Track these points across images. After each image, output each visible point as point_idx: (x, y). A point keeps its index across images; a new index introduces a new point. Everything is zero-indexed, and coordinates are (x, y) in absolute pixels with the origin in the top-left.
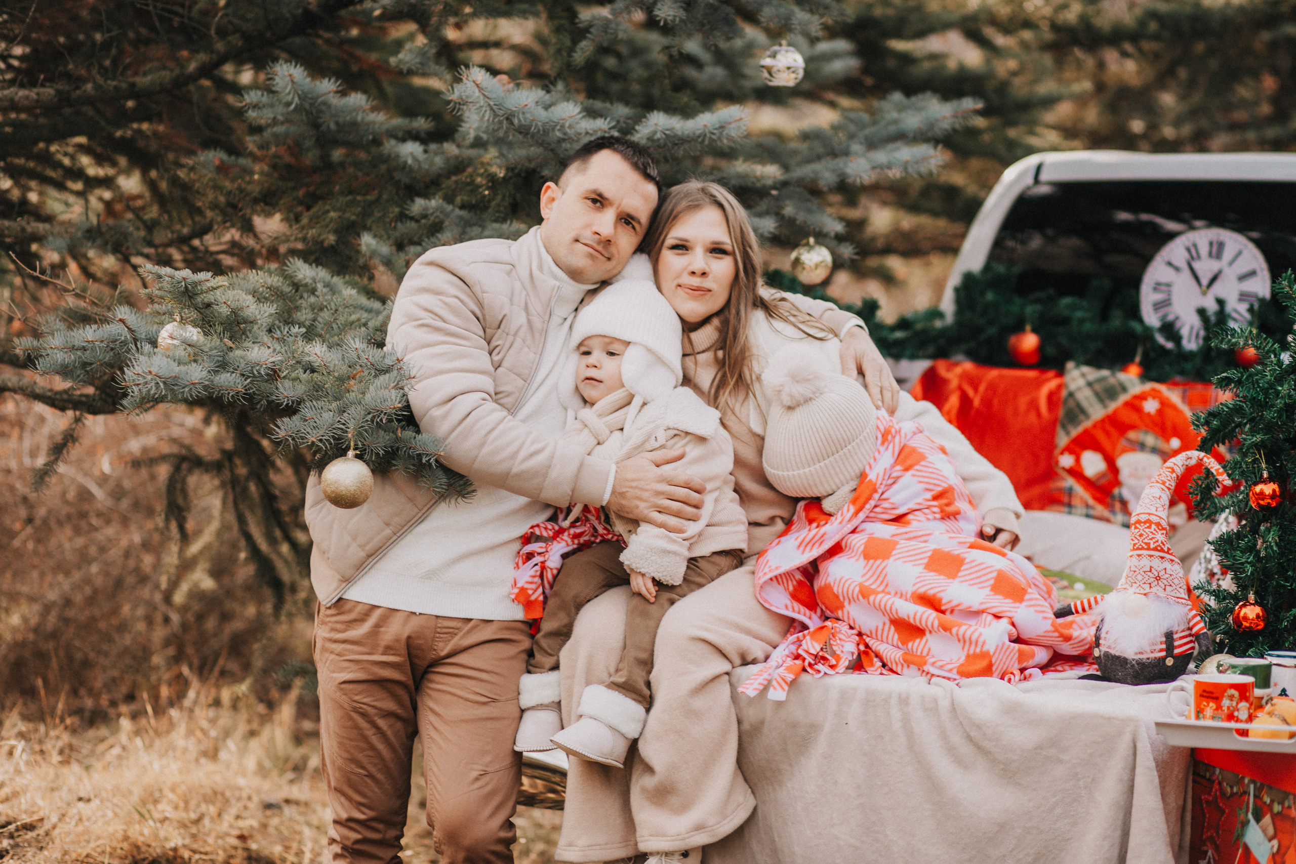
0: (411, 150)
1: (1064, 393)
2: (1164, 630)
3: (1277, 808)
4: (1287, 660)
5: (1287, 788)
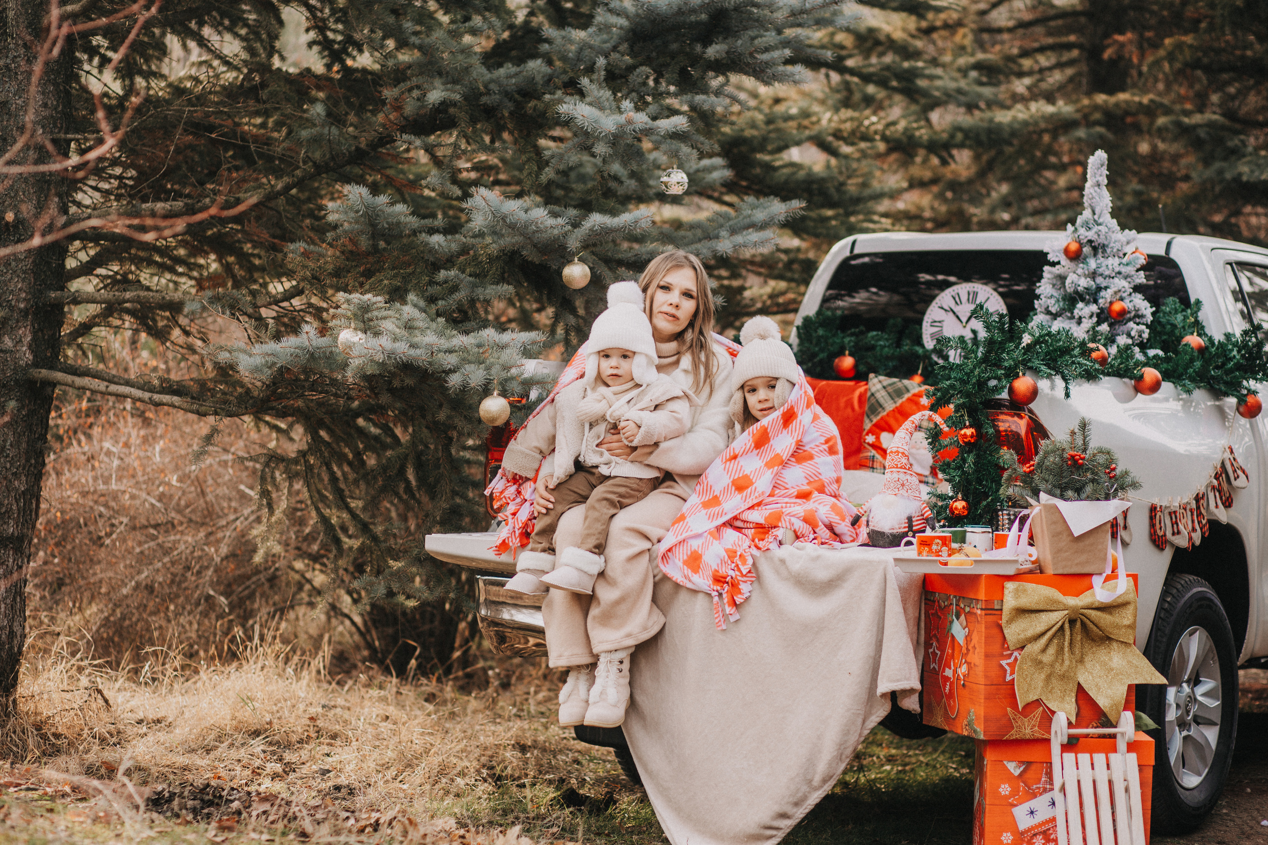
0: (437, 240)
1: (869, 394)
2: (906, 515)
3: (967, 609)
4: (978, 529)
5: (972, 596)
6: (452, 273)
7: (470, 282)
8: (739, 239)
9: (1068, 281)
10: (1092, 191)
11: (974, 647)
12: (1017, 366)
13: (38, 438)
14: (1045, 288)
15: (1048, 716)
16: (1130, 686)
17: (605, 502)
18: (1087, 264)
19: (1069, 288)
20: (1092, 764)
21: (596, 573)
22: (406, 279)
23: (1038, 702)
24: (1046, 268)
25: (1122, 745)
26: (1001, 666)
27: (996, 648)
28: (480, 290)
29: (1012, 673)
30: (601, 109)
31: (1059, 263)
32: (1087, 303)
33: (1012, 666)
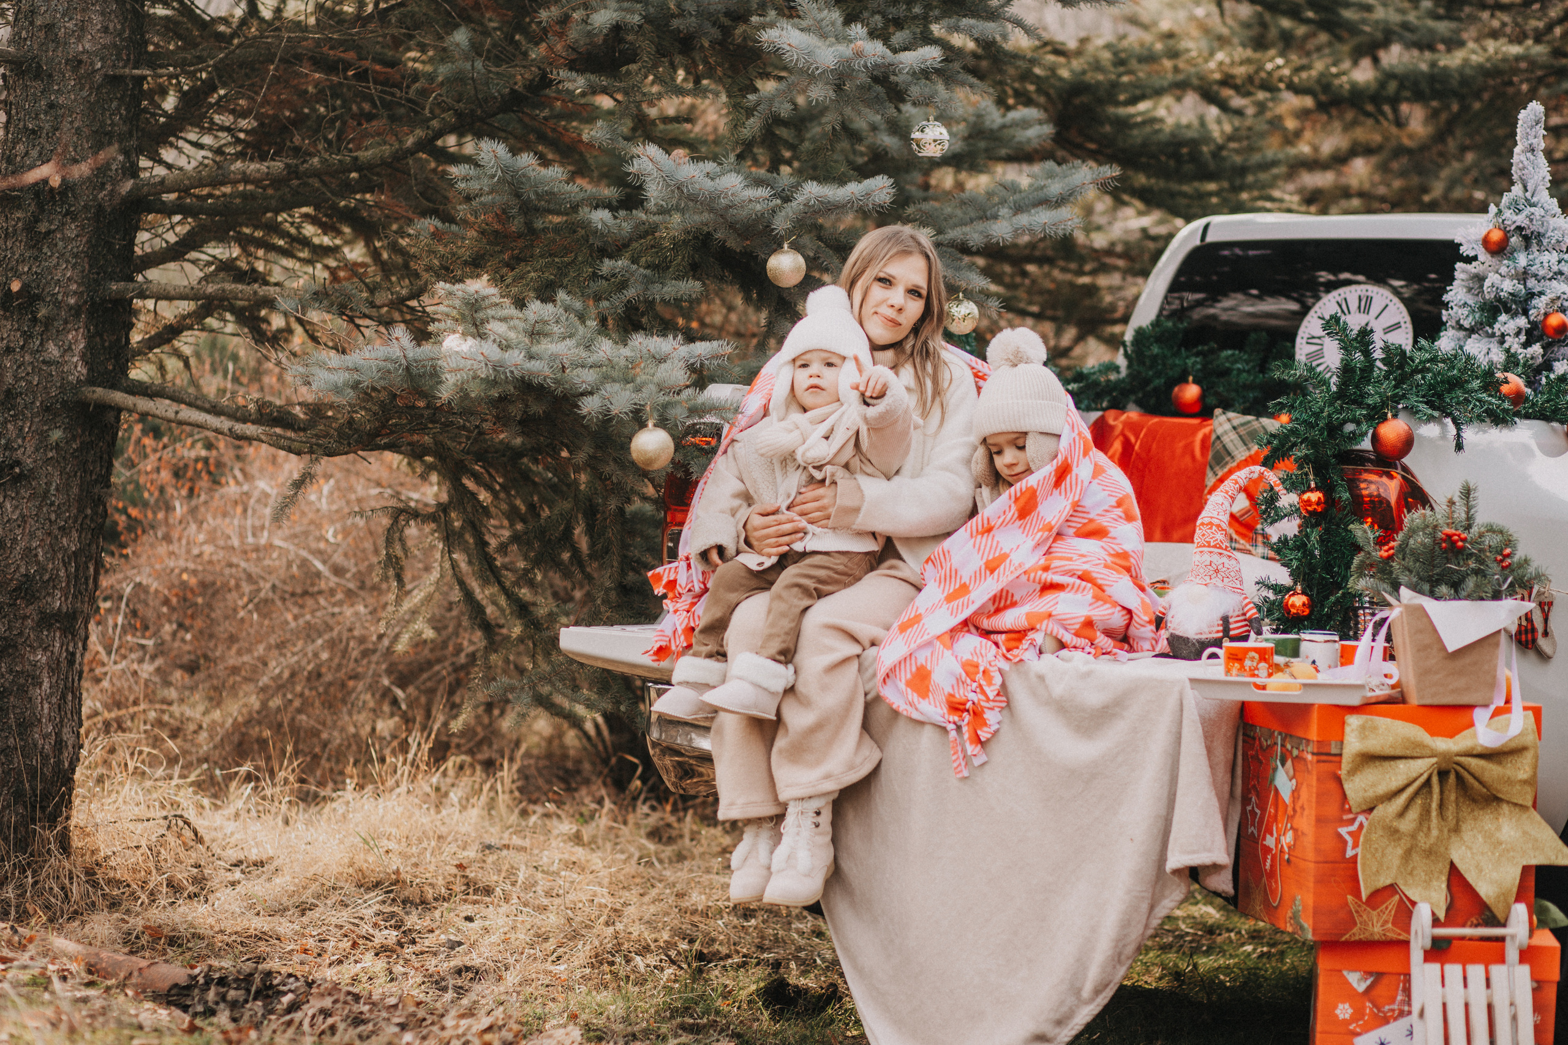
0: (601, 217)
1: (1213, 437)
2: (1220, 615)
3: (1295, 752)
4: (1319, 636)
5: (1301, 734)
6: (621, 263)
7: (645, 276)
8: (1023, 219)
9: (1487, 283)
10: (1523, 158)
11: (1302, 808)
12: (1384, 404)
13: (96, 481)
14: (1457, 294)
15: (1406, 910)
16: (1526, 869)
17: (796, 589)
18: (1514, 260)
19: (1489, 296)
20: (1465, 978)
21: (781, 690)
22: (562, 270)
23: (1391, 889)
24: (1459, 265)
25: (1512, 953)
26: (1340, 836)
27: (1332, 809)
28: (657, 287)
29: (1355, 845)
30: (824, 36)
31: (1475, 258)
32: (1514, 315)
33: (1355, 835)
